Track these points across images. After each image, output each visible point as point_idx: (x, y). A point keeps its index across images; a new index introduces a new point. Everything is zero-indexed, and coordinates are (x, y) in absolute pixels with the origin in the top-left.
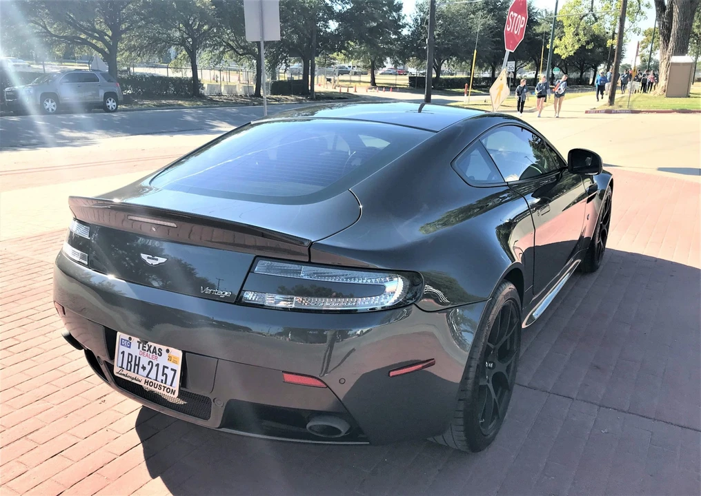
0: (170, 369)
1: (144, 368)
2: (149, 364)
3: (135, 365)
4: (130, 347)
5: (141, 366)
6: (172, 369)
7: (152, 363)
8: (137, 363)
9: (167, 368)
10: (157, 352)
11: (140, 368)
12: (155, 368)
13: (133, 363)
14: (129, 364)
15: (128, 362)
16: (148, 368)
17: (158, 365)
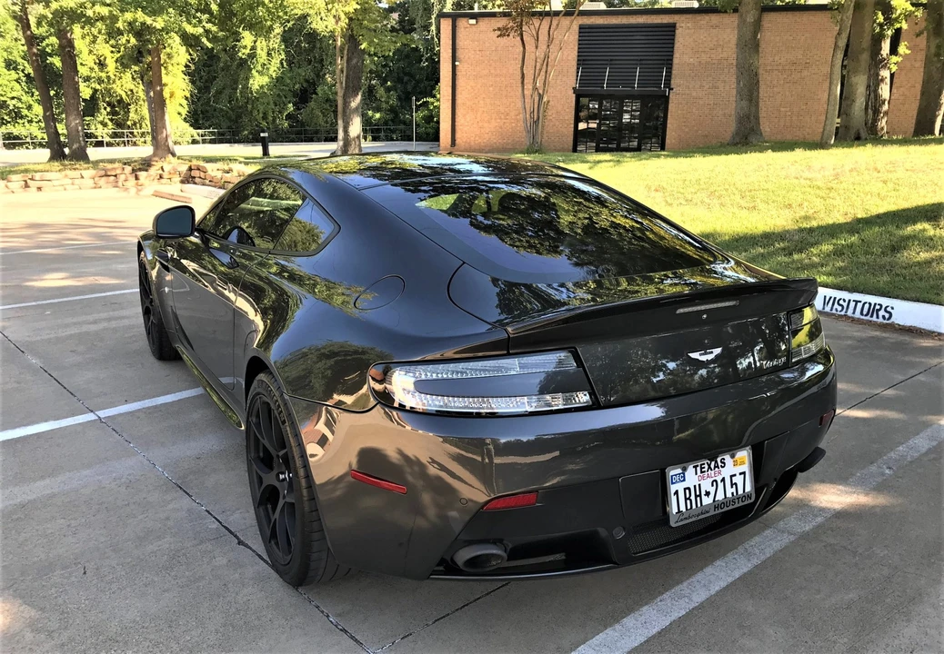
0: (738, 474)
1: (708, 494)
2: (713, 485)
3: (696, 496)
4: (684, 480)
5: (703, 493)
6: (740, 474)
7: (716, 481)
8: (698, 493)
9: (735, 475)
10: (720, 464)
11: (703, 496)
12: (721, 485)
13: (693, 498)
14: (688, 501)
15: (686, 499)
16: (712, 490)
17: (723, 480)
